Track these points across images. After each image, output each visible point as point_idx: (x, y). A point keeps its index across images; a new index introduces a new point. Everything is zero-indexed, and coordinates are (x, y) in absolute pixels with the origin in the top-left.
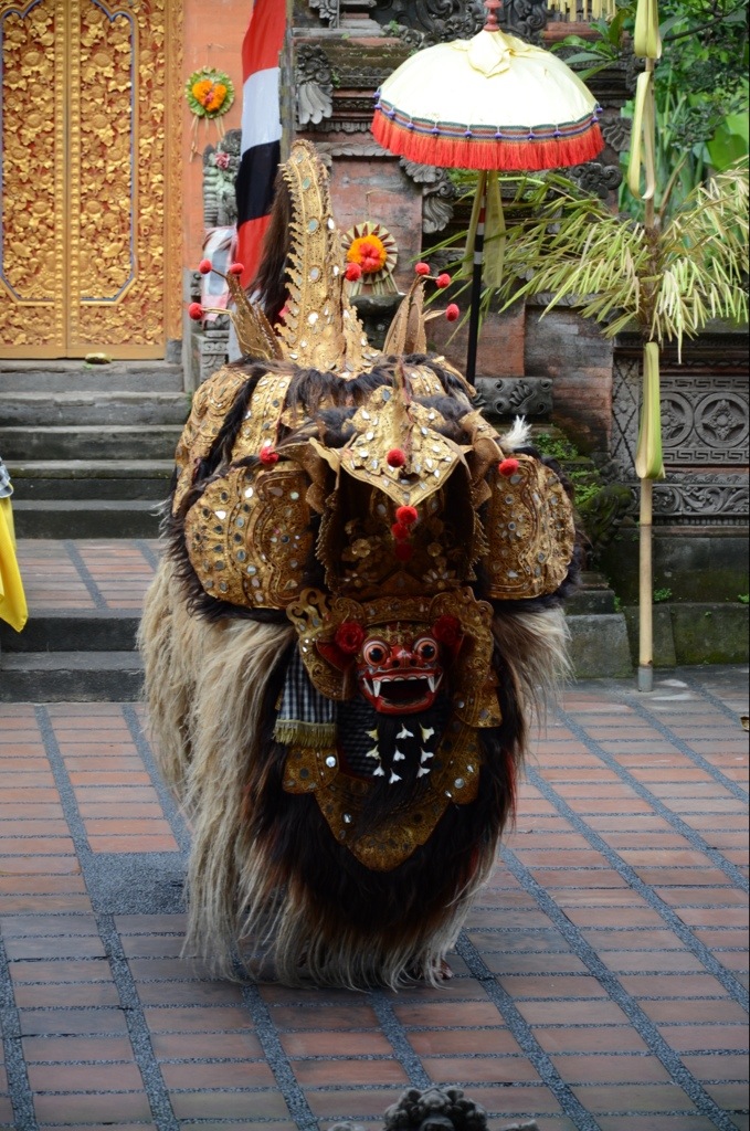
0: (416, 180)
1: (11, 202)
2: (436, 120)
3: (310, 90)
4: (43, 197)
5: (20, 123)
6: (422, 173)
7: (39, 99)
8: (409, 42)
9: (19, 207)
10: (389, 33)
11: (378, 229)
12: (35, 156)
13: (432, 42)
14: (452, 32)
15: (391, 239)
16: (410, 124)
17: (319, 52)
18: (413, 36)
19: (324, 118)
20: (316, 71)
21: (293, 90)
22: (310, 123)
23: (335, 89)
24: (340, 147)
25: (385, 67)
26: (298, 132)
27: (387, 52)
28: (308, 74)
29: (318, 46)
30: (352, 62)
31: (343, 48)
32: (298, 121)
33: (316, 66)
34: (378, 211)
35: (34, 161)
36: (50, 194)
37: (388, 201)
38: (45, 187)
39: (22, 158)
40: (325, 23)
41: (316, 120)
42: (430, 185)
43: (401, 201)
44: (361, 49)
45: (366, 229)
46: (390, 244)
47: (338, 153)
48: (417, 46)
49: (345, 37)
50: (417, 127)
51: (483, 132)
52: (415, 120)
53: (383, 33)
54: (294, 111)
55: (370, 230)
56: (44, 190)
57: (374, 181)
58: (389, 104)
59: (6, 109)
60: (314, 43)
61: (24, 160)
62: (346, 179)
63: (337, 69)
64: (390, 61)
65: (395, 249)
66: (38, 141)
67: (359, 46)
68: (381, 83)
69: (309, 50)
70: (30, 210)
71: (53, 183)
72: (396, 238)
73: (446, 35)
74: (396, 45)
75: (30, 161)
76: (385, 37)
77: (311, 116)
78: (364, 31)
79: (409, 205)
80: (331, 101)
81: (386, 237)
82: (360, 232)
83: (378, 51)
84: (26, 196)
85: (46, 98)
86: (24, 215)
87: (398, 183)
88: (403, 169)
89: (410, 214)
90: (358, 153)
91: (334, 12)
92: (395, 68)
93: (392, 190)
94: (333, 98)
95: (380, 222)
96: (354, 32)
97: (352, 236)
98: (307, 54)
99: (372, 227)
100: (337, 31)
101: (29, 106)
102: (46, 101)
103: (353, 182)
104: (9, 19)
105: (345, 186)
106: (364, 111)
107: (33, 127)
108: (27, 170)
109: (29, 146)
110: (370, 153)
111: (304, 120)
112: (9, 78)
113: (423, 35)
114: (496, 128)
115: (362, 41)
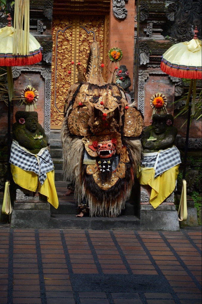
0: (173, 81)
1: (58, 85)
2: (179, 64)
3: (143, 55)
4: (67, 83)
5: (61, 62)
6: (175, 79)
7: (67, 55)
8: (172, 42)
9: (61, 86)
10: (166, 39)
11: (162, 95)
12: (65, 72)
13: (178, 42)
14: (184, 39)
15: (165, 98)
16: (171, 66)
17: (146, 44)
18: (173, 40)
19: (147, 63)
20: (145, 49)
21: (138, 55)
22: (143, 64)
23: (150, 55)
24: (151, 71)
25: (165, 49)
26: (139, 67)
27: (166, 44)
28: (143, 50)
29: (146, 43)
30: (155, 47)
31: (153, 43)
32: (139, 64)
33: (145, 48)
34: (162, 90)
35: (65, 73)
36: (69, 82)
37: (165, 87)
38: (68, 80)
39: (62, 72)
40: (148, 36)
41: (145, 64)
42: (177, 83)
43: (168, 87)
44: (158, 43)
45: (158, 95)
46: (165, 99)
47: (151, 73)
48: (174, 43)
49: (154, 40)
50: (173, 66)
51: (192, 68)
52: (173, 64)
53: (165, 39)
54: (138, 61)
55: (159, 95)
56: (68, 81)
57: (161, 81)
58: (165, 60)
59: (58, 58)
60: (144, 41)
61: (62, 73)
62: (153, 80)
63: (151, 49)
64: (166, 47)
65: (167, 101)
66: (66, 67)
67: (158, 42)
68: (163, 53)
69: (143, 44)
70: (64, 87)
71: (70, 79)
72: (167, 98)
73: (183, 40)
74: (168, 42)
75: (64, 73)
76: (165, 40)
77: (143, 62)
78: (159, 38)
79: (171, 88)
80: (149, 58)
81: (164, 97)
82: (157, 96)
83: (163, 44)
84: (63, 83)
85: (69, 55)
86: (62, 88)
87: (168, 82)
88: (169, 78)
89: (171, 91)
90: (157, 73)
91: (151, 33)
92: (168, 49)
93: (166, 84)
94: (149, 57)
95: (163, 93)
96: (156, 38)
97: (154, 97)
98: (142, 45)
99: (160, 94)
100: (151, 38)
101: (64, 57)
102: (69, 56)
103: (155, 81)
104: (59, 33)
105: (153, 82)
106: (159, 61)
107: (65, 63)
108: (63, 76)
109: (64, 69)
110: (160, 73)
111: (141, 63)
112: (59, 49)
113: (176, 40)
114: (196, 67)
115: (158, 41)
